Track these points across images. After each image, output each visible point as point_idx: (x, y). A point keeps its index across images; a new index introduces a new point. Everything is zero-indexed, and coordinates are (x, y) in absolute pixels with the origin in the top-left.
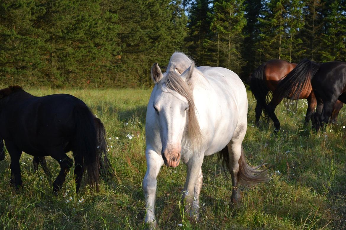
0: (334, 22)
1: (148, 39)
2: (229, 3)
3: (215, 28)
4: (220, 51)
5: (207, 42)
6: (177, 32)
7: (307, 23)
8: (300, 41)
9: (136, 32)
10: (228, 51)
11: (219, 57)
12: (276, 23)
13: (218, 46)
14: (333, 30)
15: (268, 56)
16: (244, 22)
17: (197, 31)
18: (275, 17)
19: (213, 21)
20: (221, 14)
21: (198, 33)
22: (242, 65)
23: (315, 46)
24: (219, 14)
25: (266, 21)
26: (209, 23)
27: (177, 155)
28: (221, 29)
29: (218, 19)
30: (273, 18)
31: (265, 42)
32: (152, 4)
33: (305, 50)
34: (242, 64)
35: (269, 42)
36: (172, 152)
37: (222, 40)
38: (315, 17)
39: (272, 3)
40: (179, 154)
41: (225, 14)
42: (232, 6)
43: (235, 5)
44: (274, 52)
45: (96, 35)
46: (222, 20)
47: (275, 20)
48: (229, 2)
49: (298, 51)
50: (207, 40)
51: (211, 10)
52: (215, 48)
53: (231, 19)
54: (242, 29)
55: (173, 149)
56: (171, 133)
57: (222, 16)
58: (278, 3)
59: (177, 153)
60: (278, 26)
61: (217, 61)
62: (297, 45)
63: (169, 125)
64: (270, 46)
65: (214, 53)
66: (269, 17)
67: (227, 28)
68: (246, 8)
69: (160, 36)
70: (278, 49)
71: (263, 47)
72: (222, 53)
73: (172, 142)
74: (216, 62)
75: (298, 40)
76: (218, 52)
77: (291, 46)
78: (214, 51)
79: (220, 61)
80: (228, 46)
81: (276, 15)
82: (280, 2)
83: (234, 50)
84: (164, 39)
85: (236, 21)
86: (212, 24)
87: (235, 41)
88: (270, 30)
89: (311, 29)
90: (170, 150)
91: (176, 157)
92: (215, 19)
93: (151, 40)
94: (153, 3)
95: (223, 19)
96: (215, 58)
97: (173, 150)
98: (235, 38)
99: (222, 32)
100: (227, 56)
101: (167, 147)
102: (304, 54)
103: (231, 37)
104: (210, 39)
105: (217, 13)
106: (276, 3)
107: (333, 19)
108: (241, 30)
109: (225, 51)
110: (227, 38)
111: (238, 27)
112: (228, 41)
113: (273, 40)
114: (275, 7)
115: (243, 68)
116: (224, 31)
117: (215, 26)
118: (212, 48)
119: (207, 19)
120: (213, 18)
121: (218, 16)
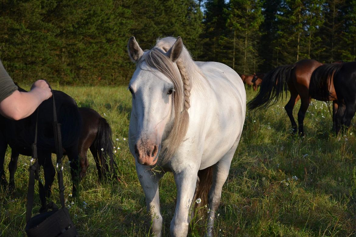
3: (231, 25)
4: (236, 49)
5: (223, 38)
6: (192, 29)
7: (327, 20)
8: (320, 39)
9: (150, 27)
10: (244, 49)
11: (235, 55)
12: (295, 20)
13: (234, 43)
14: (354, 28)
15: (285, 54)
16: (261, 19)
17: (213, 27)
18: (294, 14)
19: (230, 17)
20: (237, 10)
21: (214, 30)
22: (258, 64)
23: (335, 44)
24: (235, 10)
25: (284, 18)
26: (225, 20)
27: (153, 147)
28: (237, 26)
29: (234, 15)
30: (292, 15)
31: (283, 40)
33: (324, 49)
34: (259, 62)
35: (287, 40)
36: (147, 143)
37: (238, 37)
38: (335, 15)
40: (155, 147)
41: (242, 11)
42: (249, 2)
43: (252, 1)
44: (292, 50)
45: (108, 30)
46: (238, 16)
47: (293, 17)
49: (317, 50)
50: (223, 37)
51: (228, 6)
52: (231, 45)
53: (248, 16)
54: (259, 26)
55: (148, 139)
56: (147, 120)
57: (240, 13)
59: (153, 144)
60: (296, 24)
61: (233, 58)
62: (316, 44)
63: (146, 110)
64: (288, 44)
65: (230, 51)
66: (288, 14)
67: (244, 24)
68: (264, 4)
70: (297, 47)
71: (280, 45)
72: (238, 50)
73: (147, 131)
74: (232, 60)
75: (317, 38)
76: (234, 50)
77: (309, 45)
78: (230, 48)
79: (236, 59)
80: (245, 44)
81: (295, 12)
83: (251, 48)
85: (253, 18)
86: (229, 21)
87: (251, 38)
88: (289, 27)
89: (331, 27)
90: (144, 141)
91: (152, 150)
92: (232, 15)
96: (230, 56)
97: (148, 141)
98: (252, 36)
99: (238, 29)
100: (243, 53)
101: (140, 137)
102: (323, 53)
103: (247, 34)
104: (226, 36)
105: (233, 9)
107: (354, 17)
109: (241, 48)
110: (243, 35)
111: (256, 24)
112: (244, 38)
113: (291, 38)
114: (294, 4)
115: (260, 67)
116: (240, 28)
117: (231, 22)
118: (228, 45)
119: (223, 15)
120: (229, 14)
121: (235, 12)
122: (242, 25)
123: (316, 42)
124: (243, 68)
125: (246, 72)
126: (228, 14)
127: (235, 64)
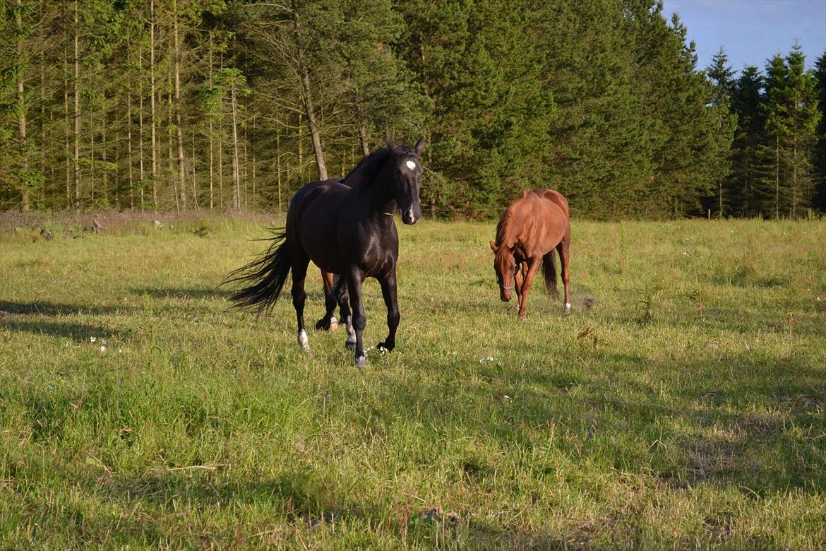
1: (689, 150)
2: (794, 89)
3: (773, 126)
4: (781, 163)
5: (762, 148)
6: (726, 138)
9: (678, 141)
10: (793, 162)
11: (780, 171)
13: (777, 155)
16: (817, 117)
17: (744, 132)
19: (770, 116)
20: (780, 105)
21: (746, 135)
22: (816, 183)
24: (778, 105)
26: (766, 118)
28: (783, 129)
29: (776, 112)
32: (691, 99)
34: (816, 180)
37: (785, 146)
41: (788, 105)
42: (798, 93)
43: (802, 92)
45: (639, 149)
46: (783, 114)
48: (794, 87)
50: (761, 146)
51: (765, 99)
52: (772, 158)
53: (798, 113)
54: (816, 128)
57: (784, 109)
61: (776, 177)
65: (772, 166)
67: (792, 126)
68: (820, 94)
69: (706, 145)
72: (783, 164)
74: (775, 179)
76: (778, 164)
78: (770, 162)
79: (779, 179)
80: (794, 154)
83: (805, 160)
84: (711, 149)
85: (805, 116)
86: (769, 121)
87: (804, 146)
92: (773, 113)
93: (694, 151)
94: (693, 97)
95: (785, 113)
96: (773, 173)
98: (805, 142)
99: (785, 134)
100: (792, 170)
103: (798, 140)
104: (766, 145)
105: (775, 104)
108: (814, 129)
109: (790, 162)
110: (792, 142)
111: (810, 126)
112: (793, 146)
115: (817, 187)
116: (788, 131)
117: (772, 123)
118: (769, 157)
119: (759, 113)
120: (769, 112)
121: (777, 109)
122: (789, 126)
124: (792, 191)
125: (797, 196)
126: (767, 112)
127: (781, 185)
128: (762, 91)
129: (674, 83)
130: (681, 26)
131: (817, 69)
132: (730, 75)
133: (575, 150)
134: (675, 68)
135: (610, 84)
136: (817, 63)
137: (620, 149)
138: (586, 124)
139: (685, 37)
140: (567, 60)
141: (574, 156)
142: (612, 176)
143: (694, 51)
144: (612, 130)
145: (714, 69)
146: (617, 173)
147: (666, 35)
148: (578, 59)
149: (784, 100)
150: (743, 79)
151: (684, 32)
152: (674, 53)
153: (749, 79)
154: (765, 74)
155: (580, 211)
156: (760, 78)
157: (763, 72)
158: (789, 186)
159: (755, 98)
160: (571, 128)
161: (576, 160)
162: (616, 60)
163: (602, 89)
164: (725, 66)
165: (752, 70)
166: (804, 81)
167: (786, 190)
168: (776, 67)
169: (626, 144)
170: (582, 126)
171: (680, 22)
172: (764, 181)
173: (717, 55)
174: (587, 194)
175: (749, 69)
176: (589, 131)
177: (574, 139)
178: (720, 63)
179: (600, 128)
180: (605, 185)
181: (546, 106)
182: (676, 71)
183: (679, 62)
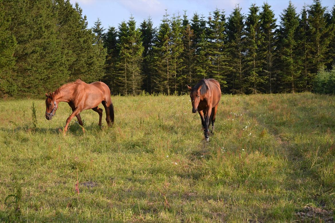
0: (203, 47)
1: (85, 64)
2: (132, 37)
3: (123, 54)
4: (127, 70)
5: (118, 64)
6: (102, 59)
7: (185, 48)
8: (182, 61)
9: (80, 61)
10: (133, 70)
11: (127, 74)
12: (164, 49)
13: (125, 66)
14: (203, 52)
15: (160, 71)
16: (142, 49)
17: (110, 57)
19: (121, 49)
20: (126, 44)
21: (111, 58)
22: (143, 79)
23: (192, 63)
24: (125, 44)
25: (156, 48)
26: (118, 51)
28: (127, 55)
29: (124, 47)
30: (162, 45)
31: (158, 62)
32: (85, 41)
33: (185, 67)
35: (161, 62)
37: (128, 62)
38: (190, 43)
39: (161, 36)
41: (129, 44)
42: (133, 39)
43: (135, 38)
44: (164, 69)
46: (127, 48)
47: (163, 47)
48: (131, 36)
49: (180, 67)
50: (118, 62)
51: (119, 42)
53: (134, 47)
57: (127, 45)
58: (165, 36)
60: (166, 51)
62: (180, 63)
64: (162, 65)
65: (123, 72)
66: (160, 45)
67: (131, 53)
68: (143, 39)
69: (93, 62)
70: (167, 67)
71: (156, 66)
74: (125, 77)
75: (180, 60)
76: (126, 71)
77: (175, 64)
78: (122, 70)
79: (127, 77)
80: (133, 66)
81: (164, 43)
82: (166, 34)
83: (138, 69)
84: (96, 64)
85: (137, 49)
86: (121, 51)
87: (138, 62)
88: (161, 54)
89: (188, 52)
92: (123, 48)
93: (87, 65)
96: (124, 75)
98: (137, 60)
99: (128, 57)
100: (132, 73)
102: (185, 69)
103: (134, 60)
104: (120, 62)
105: (123, 43)
106: (163, 36)
107: (203, 45)
108: (141, 54)
109: (131, 69)
111: (139, 53)
112: (132, 62)
113: (163, 61)
114: (163, 38)
115: (144, 81)
116: (130, 56)
117: (122, 52)
118: (122, 68)
119: (117, 48)
122: (130, 53)
123: (179, 62)
124: (133, 82)
125: (134, 85)
126: (120, 47)
127: (128, 80)
128: (117, 38)
129: (77, 34)
130: (80, 9)
131: (141, 28)
132: (103, 31)
133: (29, 65)
134: (77, 27)
135: (44, 32)
136: (141, 26)
137: (52, 64)
138: (33, 52)
139: (82, 14)
140: (23, 20)
141: (28, 68)
142: (49, 78)
143: (86, 20)
144: (47, 55)
145: (95, 28)
146: (51, 76)
147: (72, 12)
148: (28, 20)
149: (128, 42)
150: (109, 33)
151: (81, 11)
152: (76, 20)
153: (111, 33)
154: (118, 30)
155: (33, 95)
156: (116, 33)
157: (117, 29)
158: (131, 80)
159: (114, 41)
160: (26, 54)
161: (29, 70)
162: (49, 22)
163: (41, 35)
164: (101, 27)
165: (113, 29)
166: (136, 33)
167: (130, 82)
168: (123, 27)
169: (55, 62)
170: (32, 53)
171: (79, 7)
172: (120, 79)
173: (96, 22)
174: (36, 87)
175: (111, 28)
176: (35, 56)
177: (29, 60)
178: (98, 26)
179: (41, 54)
180: (45, 82)
181: (11, 42)
182: (78, 28)
183: (79, 24)
